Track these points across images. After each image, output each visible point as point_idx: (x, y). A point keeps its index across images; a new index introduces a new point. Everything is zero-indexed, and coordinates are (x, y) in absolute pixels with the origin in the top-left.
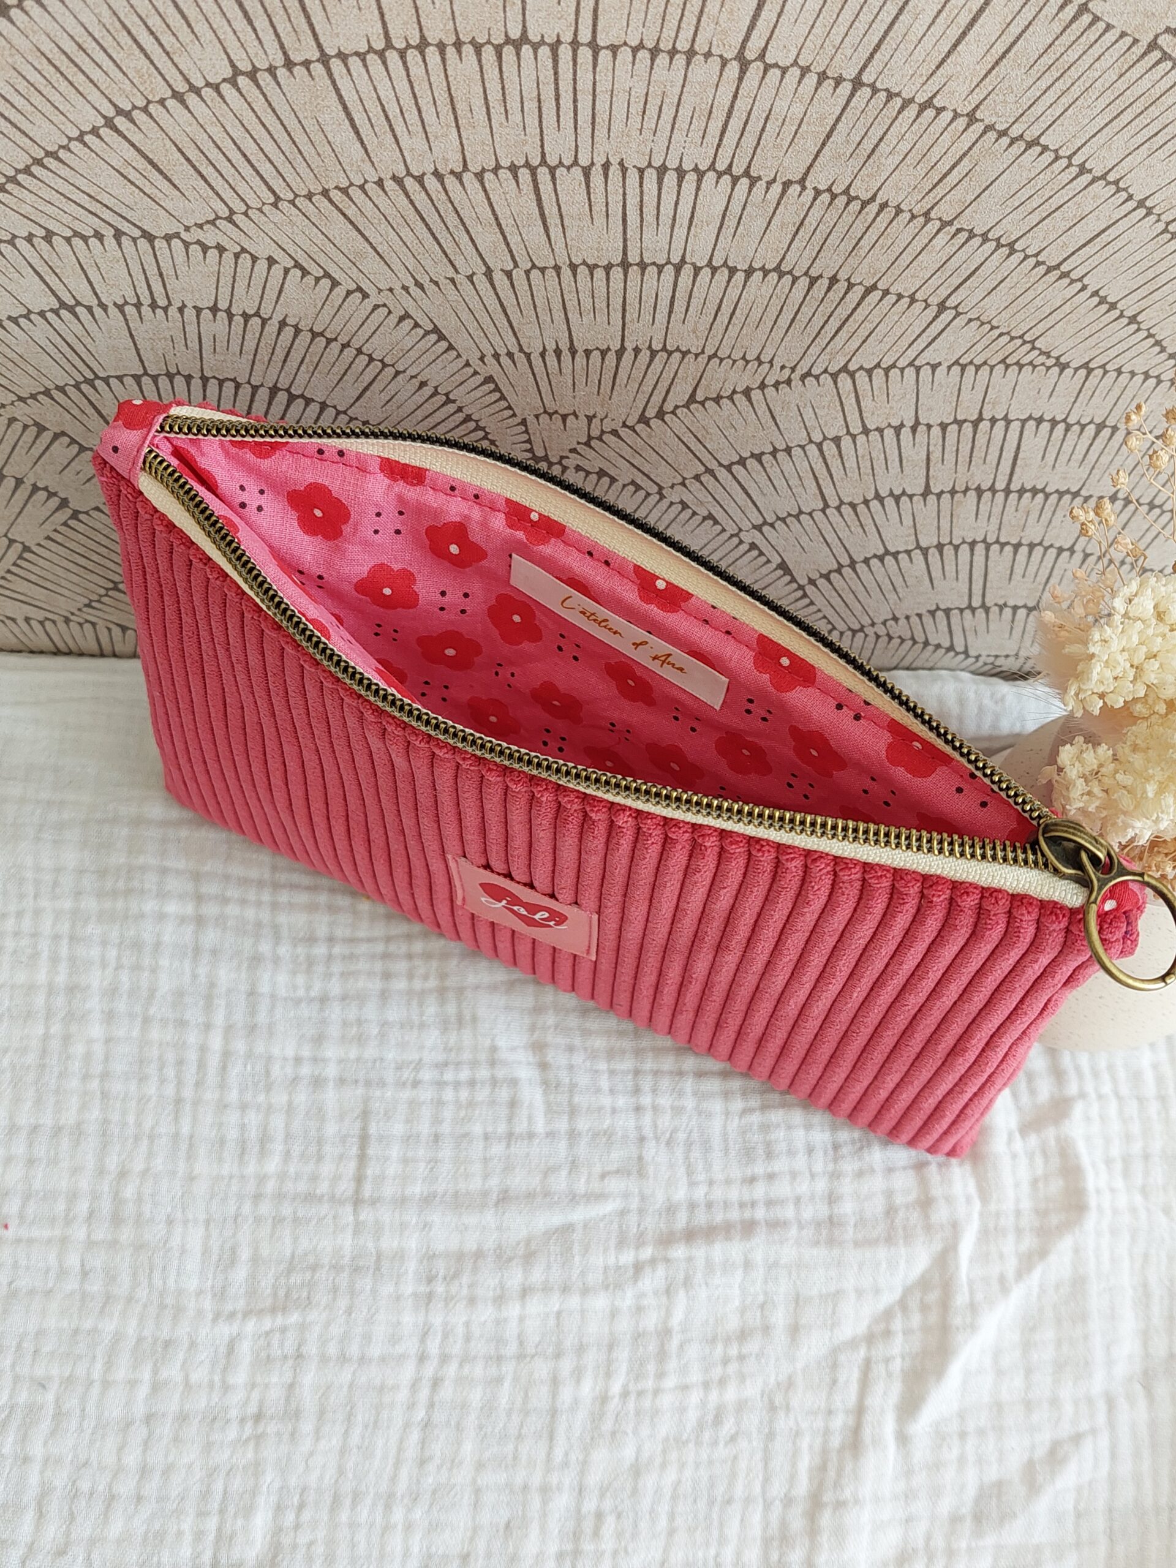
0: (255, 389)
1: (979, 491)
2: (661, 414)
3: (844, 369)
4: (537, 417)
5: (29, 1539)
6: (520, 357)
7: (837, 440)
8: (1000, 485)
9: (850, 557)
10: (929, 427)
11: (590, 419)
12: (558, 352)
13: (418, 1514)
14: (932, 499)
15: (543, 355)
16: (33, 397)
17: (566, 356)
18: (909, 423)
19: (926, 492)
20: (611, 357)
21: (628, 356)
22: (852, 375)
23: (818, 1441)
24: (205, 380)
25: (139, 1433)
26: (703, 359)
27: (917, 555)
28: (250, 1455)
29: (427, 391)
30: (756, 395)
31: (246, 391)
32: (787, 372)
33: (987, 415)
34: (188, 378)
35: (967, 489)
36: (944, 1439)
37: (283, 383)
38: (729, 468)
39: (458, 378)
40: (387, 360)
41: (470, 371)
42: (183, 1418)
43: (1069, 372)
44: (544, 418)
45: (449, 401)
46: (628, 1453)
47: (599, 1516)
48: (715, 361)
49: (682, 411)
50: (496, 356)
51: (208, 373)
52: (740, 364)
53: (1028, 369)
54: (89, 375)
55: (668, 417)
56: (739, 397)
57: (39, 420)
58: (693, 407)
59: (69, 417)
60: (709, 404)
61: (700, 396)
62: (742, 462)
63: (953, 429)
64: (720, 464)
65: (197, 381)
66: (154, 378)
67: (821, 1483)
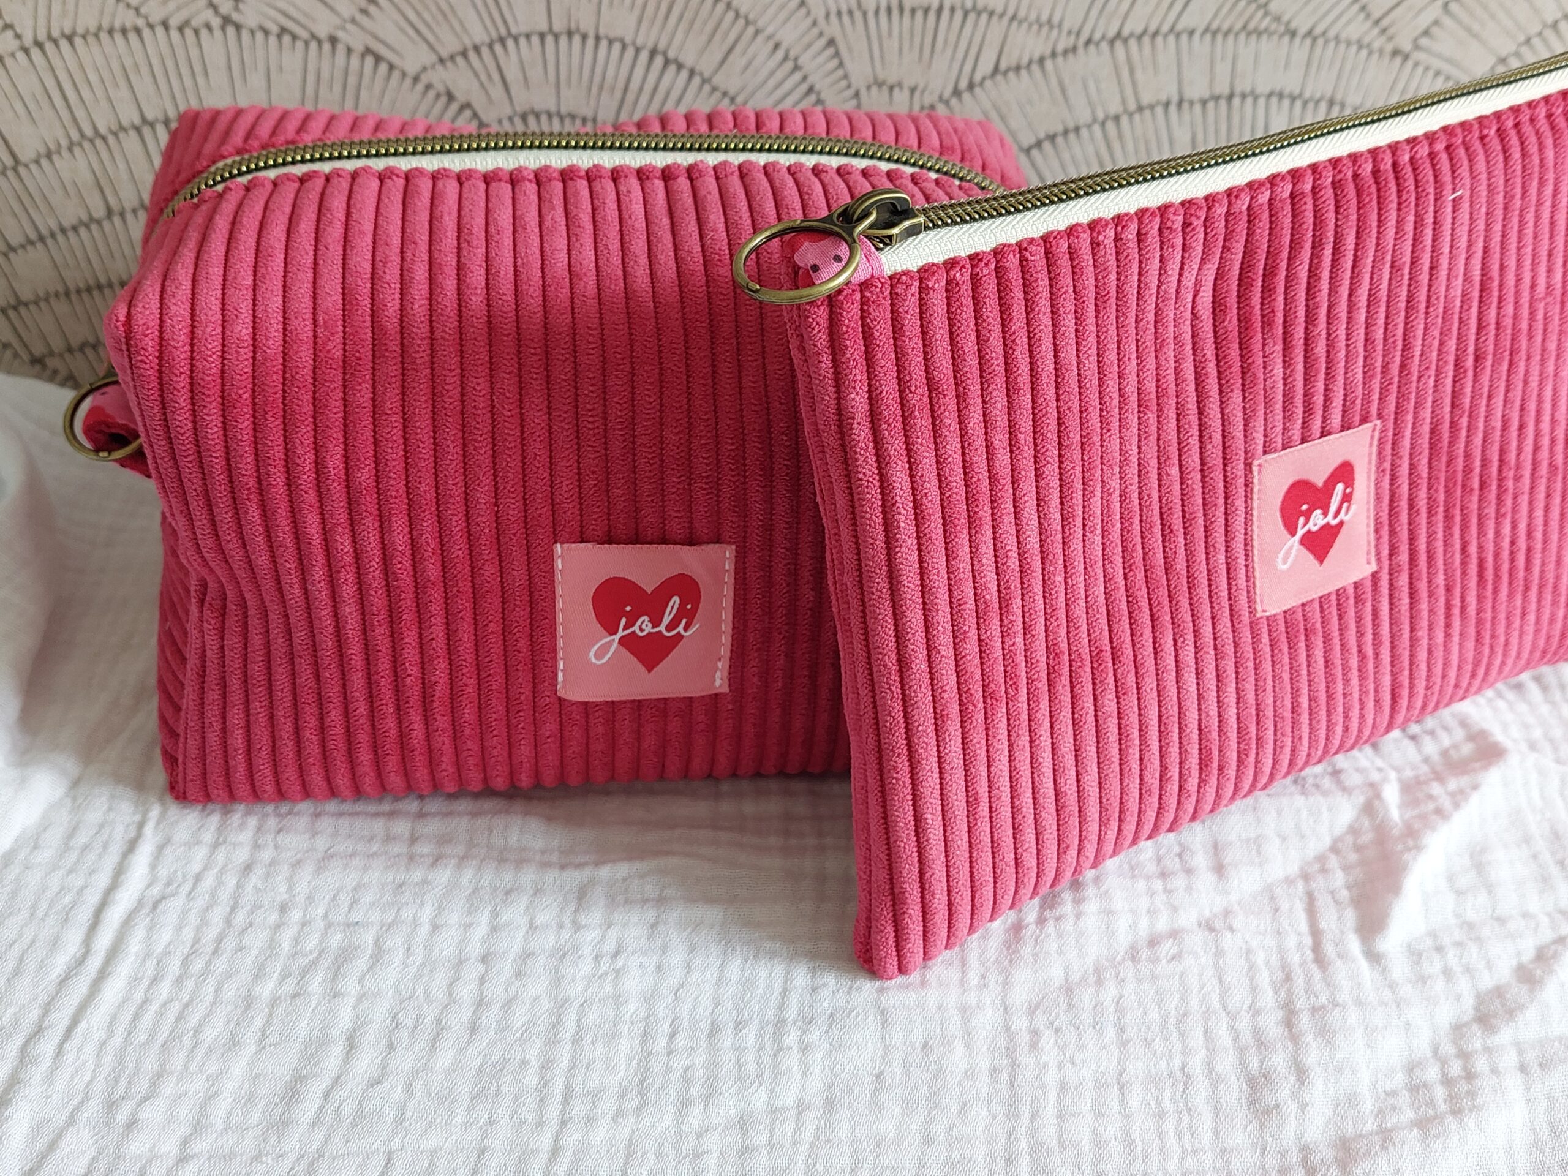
0: (638, 50)
2: (971, 86)
3: (1118, 35)
4: (869, 87)
5: (335, 1073)
6: (858, 15)
7: (1117, 118)
10: (1191, 103)
11: (913, 90)
12: (889, 10)
13: (815, 1035)
15: (877, 12)
16: (452, 58)
17: (895, 12)
18: (1175, 99)
20: (932, 16)
21: (946, 14)
22: (1125, 41)
23: (1275, 960)
24: (598, 38)
25: (473, 971)
26: (1006, 19)
28: (608, 988)
29: (780, 54)
30: (1049, 64)
31: (630, 52)
32: (1073, 37)
33: (1238, 90)
34: (584, 37)
36: (1420, 955)
37: (662, 46)
38: (1028, 151)
39: (806, 40)
40: (751, 17)
41: (815, 31)
42: (527, 955)
43: (1298, 40)
44: (874, 89)
45: (796, 68)
46: (1056, 973)
47: (1035, 1033)
48: (1015, 24)
49: (988, 83)
50: (839, 14)
51: (602, 32)
52: (1035, 27)
53: (1265, 37)
54: (503, 32)
55: (977, 90)
56: (1035, 67)
57: (451, 88)
58: (999, 77)
59: (476, 84)
60: (1011, 75)
61: (1003, 66)
62: (1039, 144)
63: (1211, 105)
64: (1021, 149)
65: (590, 42)
66: (556, 37)
67: (1290, 993)
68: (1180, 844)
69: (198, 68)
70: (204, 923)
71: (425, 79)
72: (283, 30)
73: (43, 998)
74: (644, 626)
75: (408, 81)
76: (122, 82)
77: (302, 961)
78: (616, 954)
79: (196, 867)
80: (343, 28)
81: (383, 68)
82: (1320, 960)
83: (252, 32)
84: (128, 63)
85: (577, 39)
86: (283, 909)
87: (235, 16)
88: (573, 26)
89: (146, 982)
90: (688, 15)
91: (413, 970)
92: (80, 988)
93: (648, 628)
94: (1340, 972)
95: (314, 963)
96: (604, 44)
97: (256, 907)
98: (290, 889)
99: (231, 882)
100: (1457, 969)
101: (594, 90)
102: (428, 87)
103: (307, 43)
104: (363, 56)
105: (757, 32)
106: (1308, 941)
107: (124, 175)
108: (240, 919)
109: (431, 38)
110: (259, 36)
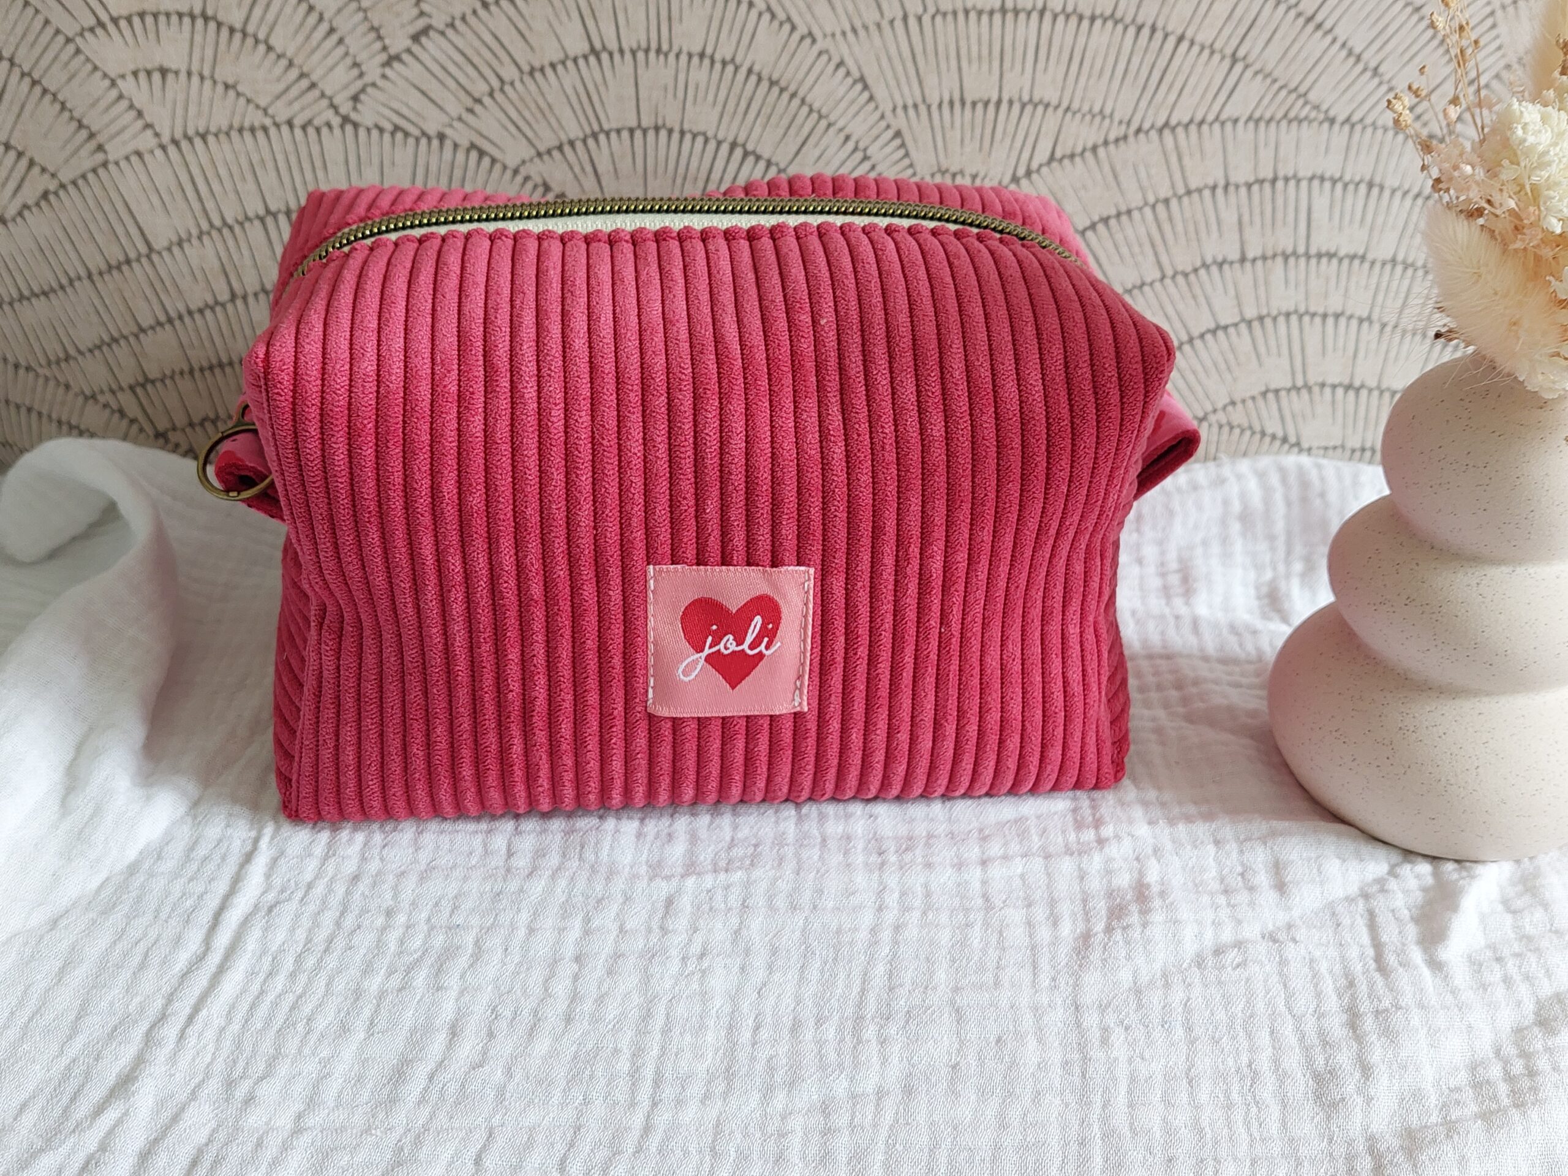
0: (719, 143)
1: (1286, 258)
2: (1029, 173)
3: (1166, 124)
4: (933, 175)
5: (439, 1058)
6: (923, 108)
7: (1166, 201)
8: (1301, 250)
9: (1188, 333)
10: (1237, 187)
11: (974, 177)
12: (951, 103)
13: (892, 1030)
14: (1248, 265)
15: (940, 105)
16: (549, 152)
17: (957, 105)
18: (1222, 183)
19: (1243, 260)
20: (991, 108)
21: (1004, 106)
22: (1173, 129)
23: (1338, 968)
24: (682, 133)
25: (567, 969)
26: (1060, 111)
27: (1243, 327)
28: (695, 986)
29: (850, 145)
30: (1101, 151)
31: (712, 145)
32: (1124, 127)
33: (1281, 174)
34: (670, 131)
35: (1274, 256)
36: (1481, 965)
37: (741, 140)
38: (1083, 232)
39: (875, 132)
40: (824, 111)
41: (883, 124)
42: (617, 956)
43: (1336, 127)
44: (938, 176)
45: (866, 158)
46: (1125, 976)
47: (1105, 1030)
48: (1069, 114)
49: (1044, 170)
50: (905, 107)
51: (686, 127)
52: (1088, 118)
53: (1305, 124)
54: (596, 128)
55: (1034, 176)
56: (1088, 155)
57: (548, 180)
58: (1055, 164)
59: (570, 175)
60: (1066, 162)
61: (1058, 154)
62: (1093, 226)
63: (1256, 188)
64: (1076, 231)
65: (676, 136)
66: (645, 132)
67: (1353, 997)
68: (1242, 864)
69: (318, 164)
70: (316, 924)
71: (523, 172)
72: (397, 128)
73: (166, 989)
74: (729, 645)
75: (509, 174)
76: (249, 177)
77: (408, 959)
78: (702, 956)
79: (308, 877)
80: (451, 126)
81: (486, 161)
82: (1382, 967)
83: (368, 130)
84: (255, 159)
85: (663, 133)
86: (389, 913)
87: (354, 116)
88: (660, 123)
89: (262, 976)
90: (766, 110)
91: (511, 967)
92: (201, 980)
93: (733, 647)
94: (1403, 979)
95: (418, 961)
96: (688, 137)
97: (364, 911)
98: (395, 897)
99: (340, 890)
100: (1517, 978)
101: (679, 181)
102: (527, 178)
103: (417, 140)
104: (468, 151)
105: (829, 125)
106: (1371, 952)
107: (248, 261)
108: (349, 921)
109: (530, 134)
110: (375, 133)
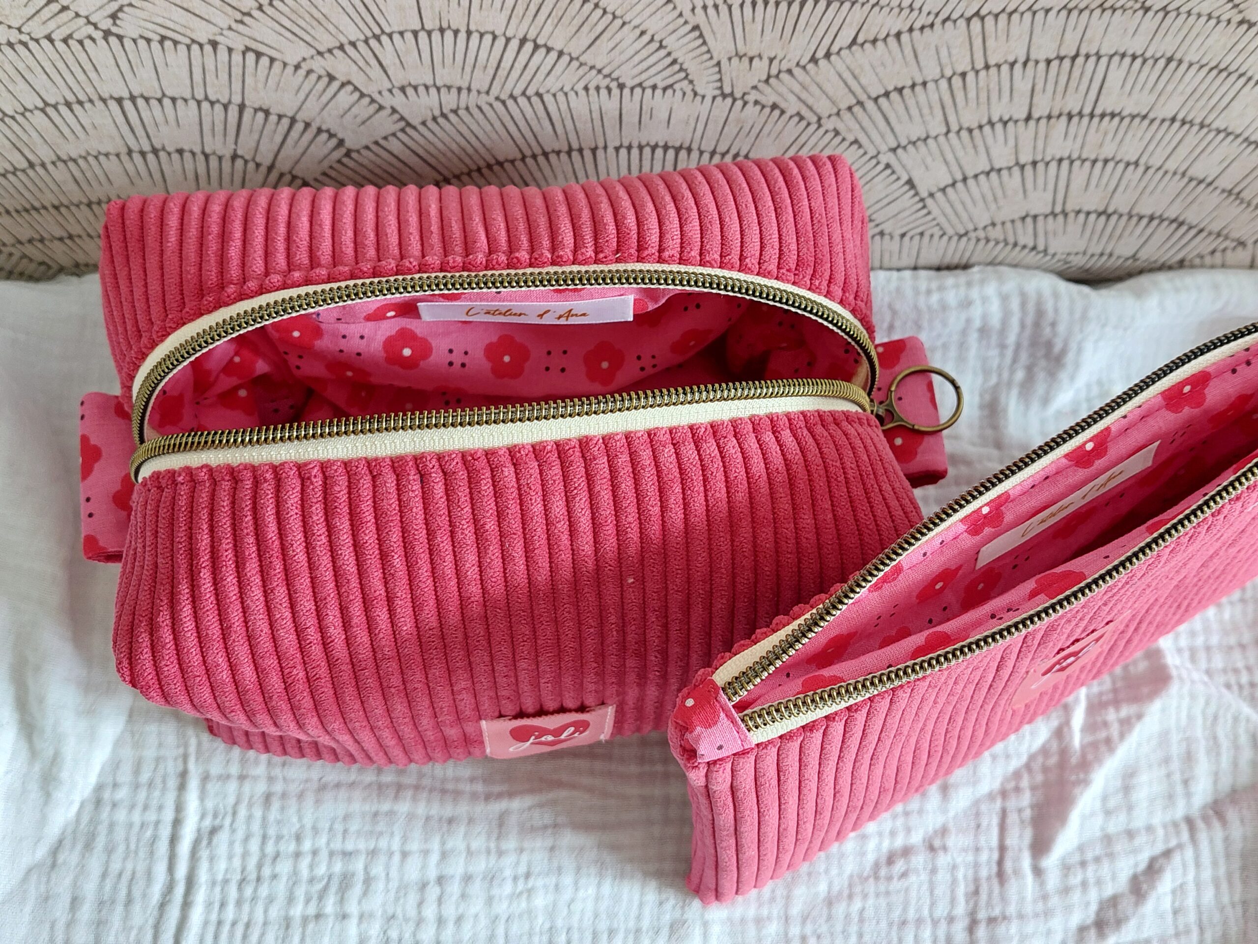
0: (508, 40)
1: (1070, 116)
2: (828, 55)
3: (977, 14)
4: (730, 59)
6: (723, 9)
7: (963, 75)
8: (1087, 110)
9: (964, 174)
10: (1037, 62)
11: (771, 60)
14: (1032, 123)
15: (742, 5)
16: (330, 51)
17: (760, 4)
18: (1022, 59)
19: (1028, 118)
22: (982, 19)
23: (970, 873)
24: (469, 33)
25: (433, 892)
27: (1016, 171)
28: (524, 905)
29: (646, 38)
30: (905, 37)
31: (501, 42)
32: (932, 17)
33: (1083, 51)
34: (456, 32)
35: (1060, 115)
36: (1069, 869)
37: (531, 35)
38: (876, 100)
39: (671, 27)
40: (618, 13)
41: (681, 21)
42: (468, 879)
43: (1150, 14)
44: (735, 60)
45: (661, 47)
46: (822, 888)
47: (804, 939)
48: (877, 9)
49: (844, 53)
50: (705, 7)
51: (472, 27)
52: (896, 10)
53: (1119, 12)
54: (377, 31)
55: (833, 58)
56: (892, 41)
57: (330, 71)
58: (854, 48)
59: (355, 68)
60: (867, 46)
61: (861, 39)
62: (887, 94)
63: (1055, 64)
64: (869, 97)
65: (462, 36)
66: (429, 33)
67: (976, 905)
69: (88, 67)
70: (245, 855)
71: (305, 67)
72: (163, 39)
73: (151, 922)
75: (290, 69)
76: (19, 79)
77: (319, 886)
78: (528, 876)
79: (231, 800)
80: (221, 34)
81: (265, 61)
82: (1001, 875)
83: (134, 41)
84: (21, 66)
85: (449, 35)
86: (298, 838)
87: (114, 30)
88: (445, 25)
89: (217, 906)
90: (558, 13)
91: (392, 894)
92: (174, 913)
94: (1013, 887)
95: (326, 888)
96: (475, 37)
97: (279, 838)
98: (300, 819)
99: (258, 813)
100: (1092, 881)
101: (468, 69)
102: (309, 72)
103: (189, 47)
104: (244, 53)
105: (624, 24)
106: (996, 856)
107: (39, 140)
108: (270, 849)
109: (308, 38)
110: (142, 43)
